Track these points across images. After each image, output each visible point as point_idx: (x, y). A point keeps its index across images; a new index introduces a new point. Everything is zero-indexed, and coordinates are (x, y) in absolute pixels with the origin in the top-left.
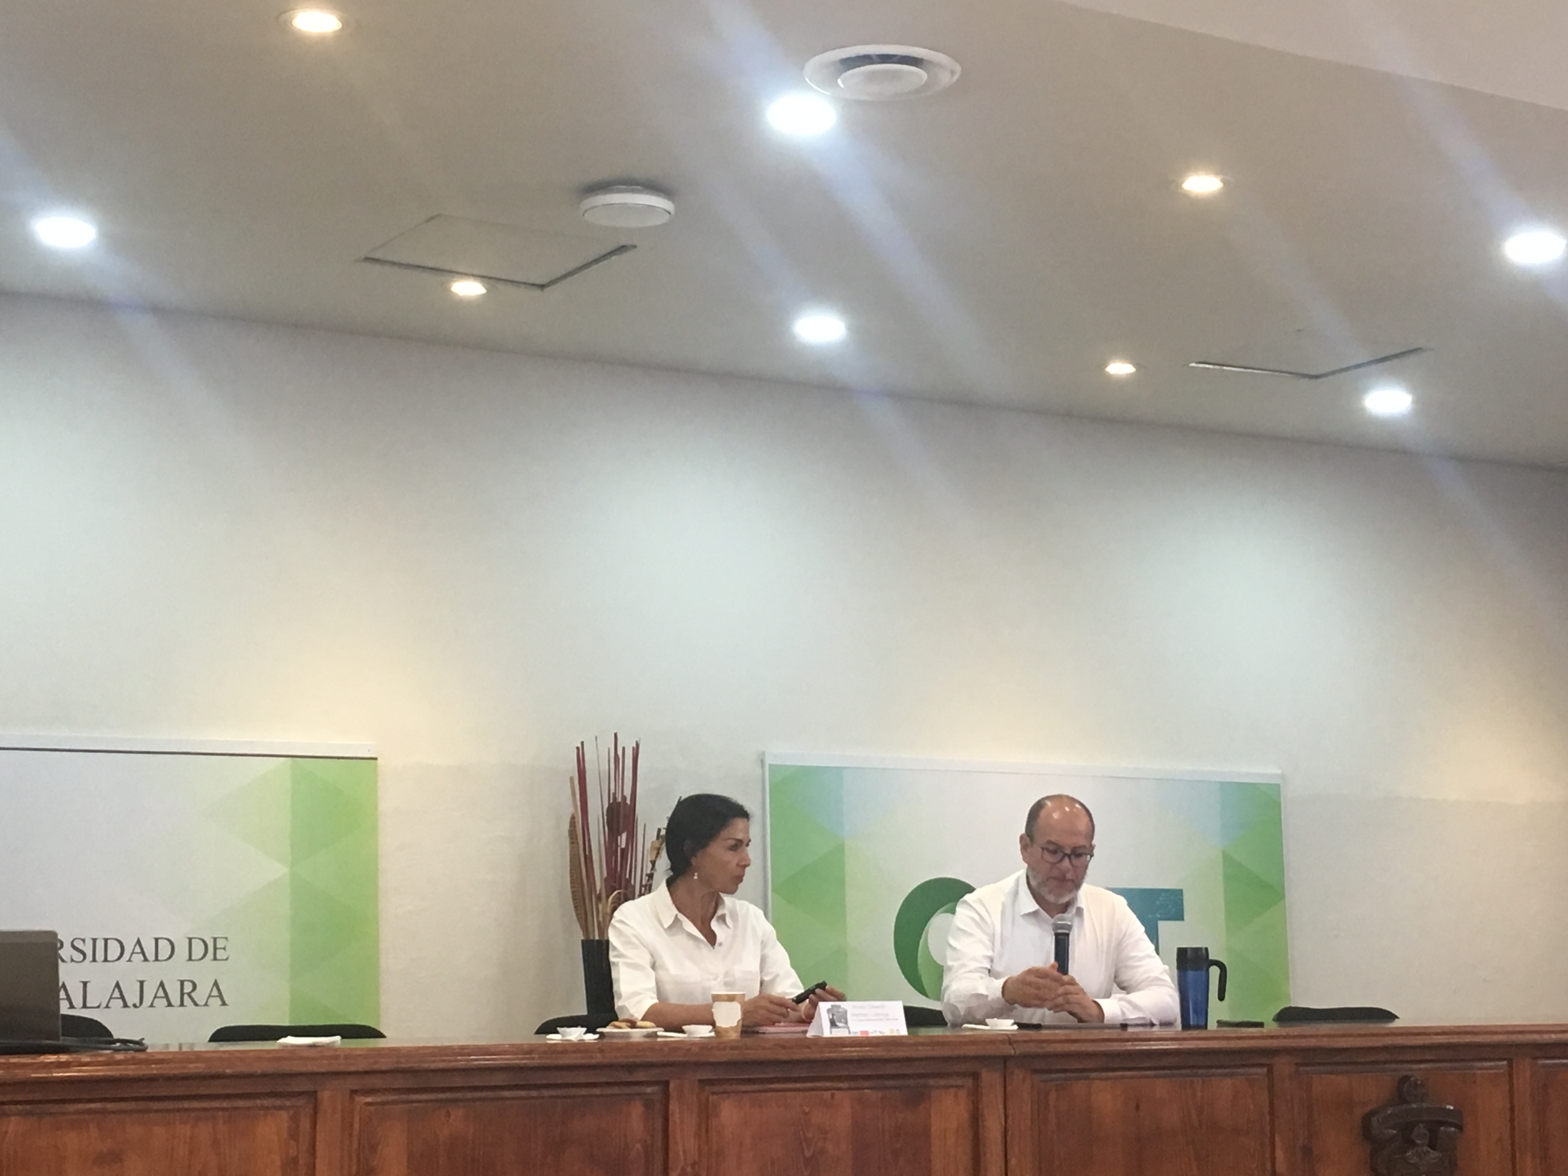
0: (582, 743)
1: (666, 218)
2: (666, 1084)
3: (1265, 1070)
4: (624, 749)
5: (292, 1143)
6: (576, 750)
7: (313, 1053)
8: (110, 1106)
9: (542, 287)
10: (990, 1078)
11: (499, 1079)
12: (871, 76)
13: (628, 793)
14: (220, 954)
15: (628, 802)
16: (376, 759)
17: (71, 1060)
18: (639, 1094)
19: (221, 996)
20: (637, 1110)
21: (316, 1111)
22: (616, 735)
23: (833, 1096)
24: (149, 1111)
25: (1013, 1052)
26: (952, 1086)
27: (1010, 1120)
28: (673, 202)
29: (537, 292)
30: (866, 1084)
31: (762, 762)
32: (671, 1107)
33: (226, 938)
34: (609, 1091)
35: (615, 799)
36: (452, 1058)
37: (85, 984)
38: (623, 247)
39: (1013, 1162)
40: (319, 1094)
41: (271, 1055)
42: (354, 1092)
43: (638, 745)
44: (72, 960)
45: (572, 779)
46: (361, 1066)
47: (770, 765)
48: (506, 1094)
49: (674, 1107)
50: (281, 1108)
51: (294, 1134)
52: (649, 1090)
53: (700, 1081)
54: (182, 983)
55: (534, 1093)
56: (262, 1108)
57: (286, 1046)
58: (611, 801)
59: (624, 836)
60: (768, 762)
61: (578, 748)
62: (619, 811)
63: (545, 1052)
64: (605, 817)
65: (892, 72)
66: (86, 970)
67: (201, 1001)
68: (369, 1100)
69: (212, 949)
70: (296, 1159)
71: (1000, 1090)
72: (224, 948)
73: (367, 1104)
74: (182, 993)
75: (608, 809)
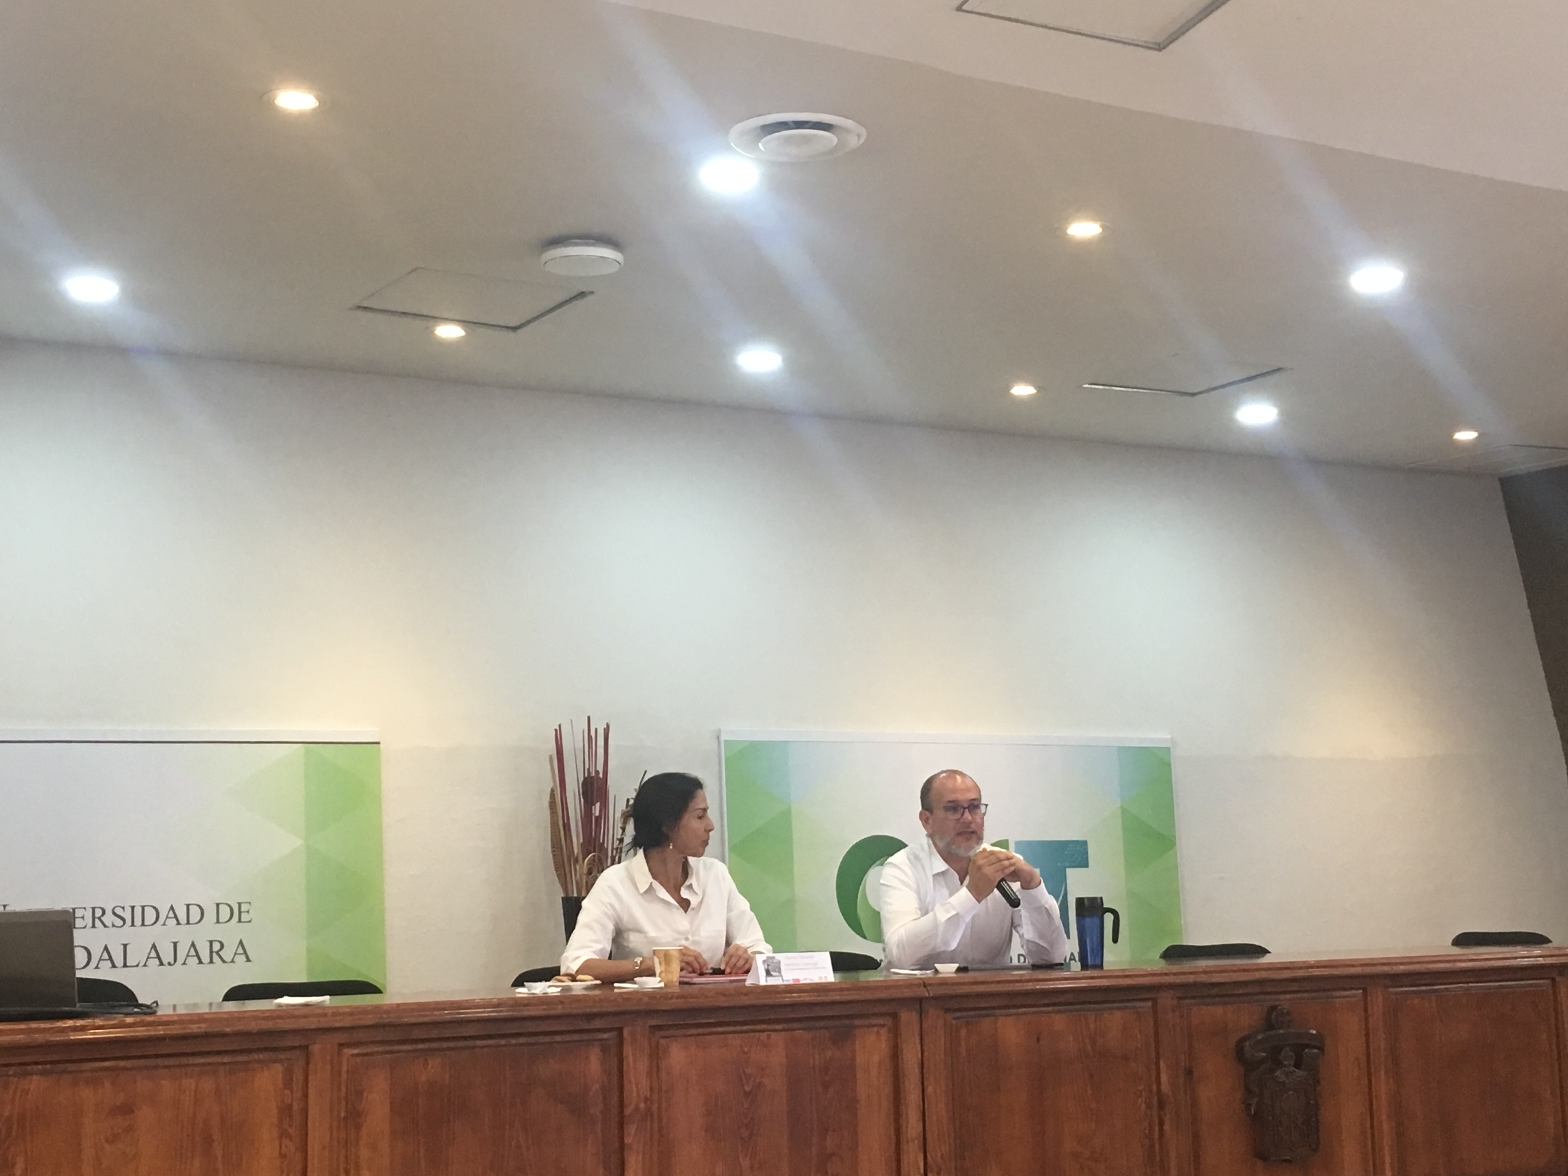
0: (560, 726)
1: (615, 268)
2: (620, 1030)
3: (1150, 1004)
4: (596, 730)
5: (287, 1092)
6: (554, 732)
7: (305, 1011)
8: (122, 1063)
9: (515, 329)
10: (908, 1017)
11: (471, 1031)
12: (788, 140)
13: (600, 768)
14: (245, 917)
15: (601, 776)
16: (378, 743)
17: (86, 1024)
18: (597, 1040)
19: (245, 953)
20: (595, 1054)
21: (308, 1063)
22: (589, 718)
23: (769, 1037)
24: (156, 1067)
25: (927, 995)
26: (874, 1026)
27: (926, 1054)
28: (622, 253)
29: (512, 334)
30: (798, 1025)
31: (718, 738)
32: (625, 1051)
33: (249, 903)
34: (569, 1038)
35: (589, 773)
36: (429, 1013)
37: (125, 946)
38: (582, 293)
39: (930, 1090)
40: (310, 1047)
41: (267, 1014)
42: (341, 1045)
43: (608, 726)
44: (113, 926)
45: (551, 755)
46: (347, 1022)
47: (726, 742)
48: (479, 1043)
49: (628, 1050)
50: (275, 1061)
51: (288, 1082)
52: (606, 1036)
53: (650, 1027)
54: (211, 942)
55: (503, 1042)
56: (259, 1061)
57: (280, 1005)
58: (586, 775)
59: (598, 805)
60: (723, 738)
61: (556, 730)
62: (592, 784)
63: (512, 1006)
64: (581, 790)
65: (804, 137)
66: (127, 934)
67: (228, 959)
68: (356, 1051)
69: (237, 913)
70: (290, 1106)
71: (917, 1029)
72: (248, 912)
73: (353, 1055)
74: (211, 952)
75: (583, 784)
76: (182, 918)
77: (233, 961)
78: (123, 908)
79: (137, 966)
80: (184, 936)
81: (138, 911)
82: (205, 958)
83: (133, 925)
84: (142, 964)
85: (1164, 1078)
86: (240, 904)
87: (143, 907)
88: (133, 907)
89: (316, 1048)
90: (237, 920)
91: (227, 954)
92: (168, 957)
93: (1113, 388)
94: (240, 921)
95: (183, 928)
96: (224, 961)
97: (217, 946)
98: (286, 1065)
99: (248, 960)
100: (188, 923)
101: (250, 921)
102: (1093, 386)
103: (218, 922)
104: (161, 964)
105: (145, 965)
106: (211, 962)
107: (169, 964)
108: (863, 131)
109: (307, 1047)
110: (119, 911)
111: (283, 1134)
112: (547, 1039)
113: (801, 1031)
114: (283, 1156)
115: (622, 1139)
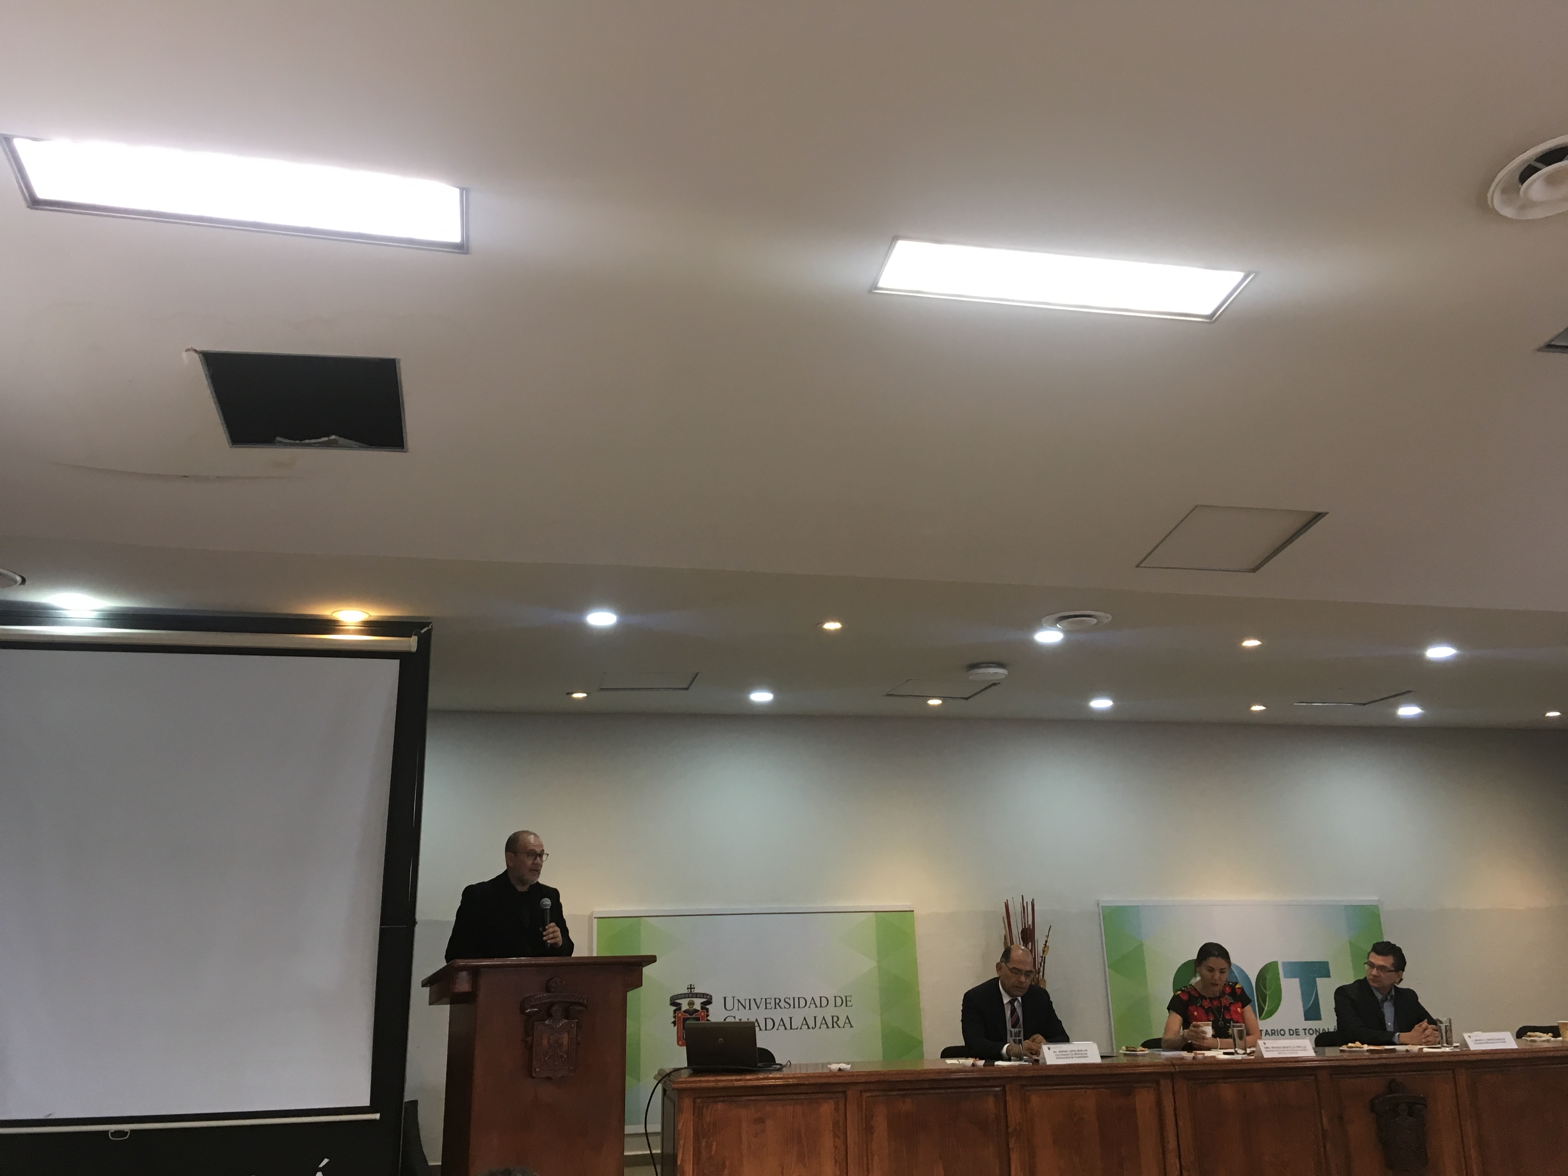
0: (1007, 900)
1: (1004, 677)
2: (1004, 1087)
3: (1313, 1077)
4: (1027, 903)
5: (836, 1114)
6: (1004, 904)
9: (967, 699)
10: (1165, 1084)
12: (1072, 622)
13: (1030, 922)
14: (849, 1004)
15: (1031, 927)
16: (913, 911)
18: (992, 1091)
19: (850, 1023)
20: (991, 1100)
21: (846, 1100)
22: (1022, 896)
23: (1086, 1092)
25: (1175, 1071)
26: (1146, 1087)
27: (1177, 1103)
28: (1007, 669)
29: (964, 701)
30: (1102, 1086)
31: (1098, 904)
32: (1007, 1098)
33: (851, 996)
34: (978, 1090)
35: (1025, 926)
37: (791, 1018)
38: (994, 684)
39: (1180, 1124)
40: (847, 1092)
41: (825, 1075)
43: (1033, 900)
44: (785, 1008)
45: (1003, 918)
47: (1102, 907)
48: (930, 1091)
49: (1008, 1098)
50: (831, 1098)
51: (837, 1110)
52: (997, 1089)
53: (1021, 1085)
54: (833, 1017)
55: (943, 1091)
56: (822, 1098)
58: (1023, 927)
59: (1030, 944)
60: (1100, 906)
61: (1005, 903)
62: (1027, 931)
63: (946, 1073)
64: (1020, 936)
65: (1080, 621)
66: (791, 1012)
67: (841, 1025)
68: (869, 1095)
69: (845, 1001)
70: (838, 1121)
71: (1170, 1089)
72: (850, 1001)
73: (869, 1097)
74: (833, 1022)
75: (1021, 931)
76: (818, 1004)
77: (844, 1027)
78: (789, 998)
79: (797, 1029)
80: (820, 1013)
81: (796, 1000)
82: (830, 1025)
83: (794, 1007)
84: (799, 1027)
85: (1325, 1120)
86: (846, 997)
87: (799, 998)
88: (794, 998)
89: (849, 1093)
90: (845, 1005)
91: (841, 1023)
92: (811, 1024)
93: (1313, 704)
94: (846, 1006)
95: (819, 1009)
96: (839, 1027)
97: (835, 1019)
98: (835, 1100)
99: (851, 1026)
100: (821, 1006)
101: (852, 1006)
102: (1299, 704)
103: (835, 1006)
104: (809, 1028)
105: (801, 1028)
106: (833, 1027)
107: (813, 1028)
108: (1109, 615)
109: (845, 1091)
110: (787, 1000)
111: (835, 1136)
112: (966, 1090)
113: (1103, 1089)
114: (836, 1147)
115: (1008, 1145)
